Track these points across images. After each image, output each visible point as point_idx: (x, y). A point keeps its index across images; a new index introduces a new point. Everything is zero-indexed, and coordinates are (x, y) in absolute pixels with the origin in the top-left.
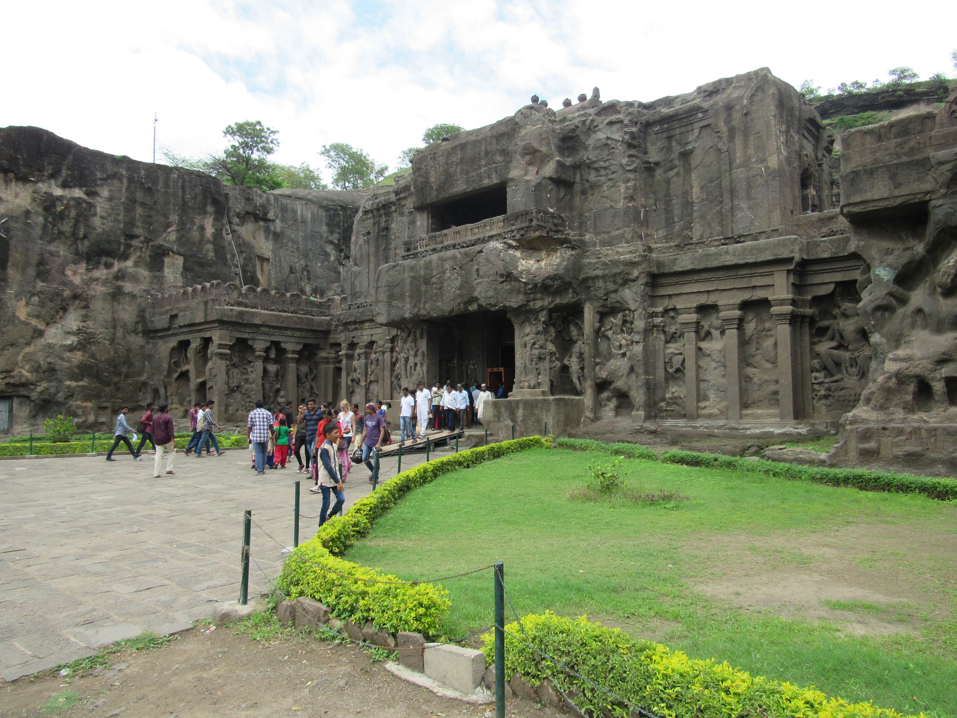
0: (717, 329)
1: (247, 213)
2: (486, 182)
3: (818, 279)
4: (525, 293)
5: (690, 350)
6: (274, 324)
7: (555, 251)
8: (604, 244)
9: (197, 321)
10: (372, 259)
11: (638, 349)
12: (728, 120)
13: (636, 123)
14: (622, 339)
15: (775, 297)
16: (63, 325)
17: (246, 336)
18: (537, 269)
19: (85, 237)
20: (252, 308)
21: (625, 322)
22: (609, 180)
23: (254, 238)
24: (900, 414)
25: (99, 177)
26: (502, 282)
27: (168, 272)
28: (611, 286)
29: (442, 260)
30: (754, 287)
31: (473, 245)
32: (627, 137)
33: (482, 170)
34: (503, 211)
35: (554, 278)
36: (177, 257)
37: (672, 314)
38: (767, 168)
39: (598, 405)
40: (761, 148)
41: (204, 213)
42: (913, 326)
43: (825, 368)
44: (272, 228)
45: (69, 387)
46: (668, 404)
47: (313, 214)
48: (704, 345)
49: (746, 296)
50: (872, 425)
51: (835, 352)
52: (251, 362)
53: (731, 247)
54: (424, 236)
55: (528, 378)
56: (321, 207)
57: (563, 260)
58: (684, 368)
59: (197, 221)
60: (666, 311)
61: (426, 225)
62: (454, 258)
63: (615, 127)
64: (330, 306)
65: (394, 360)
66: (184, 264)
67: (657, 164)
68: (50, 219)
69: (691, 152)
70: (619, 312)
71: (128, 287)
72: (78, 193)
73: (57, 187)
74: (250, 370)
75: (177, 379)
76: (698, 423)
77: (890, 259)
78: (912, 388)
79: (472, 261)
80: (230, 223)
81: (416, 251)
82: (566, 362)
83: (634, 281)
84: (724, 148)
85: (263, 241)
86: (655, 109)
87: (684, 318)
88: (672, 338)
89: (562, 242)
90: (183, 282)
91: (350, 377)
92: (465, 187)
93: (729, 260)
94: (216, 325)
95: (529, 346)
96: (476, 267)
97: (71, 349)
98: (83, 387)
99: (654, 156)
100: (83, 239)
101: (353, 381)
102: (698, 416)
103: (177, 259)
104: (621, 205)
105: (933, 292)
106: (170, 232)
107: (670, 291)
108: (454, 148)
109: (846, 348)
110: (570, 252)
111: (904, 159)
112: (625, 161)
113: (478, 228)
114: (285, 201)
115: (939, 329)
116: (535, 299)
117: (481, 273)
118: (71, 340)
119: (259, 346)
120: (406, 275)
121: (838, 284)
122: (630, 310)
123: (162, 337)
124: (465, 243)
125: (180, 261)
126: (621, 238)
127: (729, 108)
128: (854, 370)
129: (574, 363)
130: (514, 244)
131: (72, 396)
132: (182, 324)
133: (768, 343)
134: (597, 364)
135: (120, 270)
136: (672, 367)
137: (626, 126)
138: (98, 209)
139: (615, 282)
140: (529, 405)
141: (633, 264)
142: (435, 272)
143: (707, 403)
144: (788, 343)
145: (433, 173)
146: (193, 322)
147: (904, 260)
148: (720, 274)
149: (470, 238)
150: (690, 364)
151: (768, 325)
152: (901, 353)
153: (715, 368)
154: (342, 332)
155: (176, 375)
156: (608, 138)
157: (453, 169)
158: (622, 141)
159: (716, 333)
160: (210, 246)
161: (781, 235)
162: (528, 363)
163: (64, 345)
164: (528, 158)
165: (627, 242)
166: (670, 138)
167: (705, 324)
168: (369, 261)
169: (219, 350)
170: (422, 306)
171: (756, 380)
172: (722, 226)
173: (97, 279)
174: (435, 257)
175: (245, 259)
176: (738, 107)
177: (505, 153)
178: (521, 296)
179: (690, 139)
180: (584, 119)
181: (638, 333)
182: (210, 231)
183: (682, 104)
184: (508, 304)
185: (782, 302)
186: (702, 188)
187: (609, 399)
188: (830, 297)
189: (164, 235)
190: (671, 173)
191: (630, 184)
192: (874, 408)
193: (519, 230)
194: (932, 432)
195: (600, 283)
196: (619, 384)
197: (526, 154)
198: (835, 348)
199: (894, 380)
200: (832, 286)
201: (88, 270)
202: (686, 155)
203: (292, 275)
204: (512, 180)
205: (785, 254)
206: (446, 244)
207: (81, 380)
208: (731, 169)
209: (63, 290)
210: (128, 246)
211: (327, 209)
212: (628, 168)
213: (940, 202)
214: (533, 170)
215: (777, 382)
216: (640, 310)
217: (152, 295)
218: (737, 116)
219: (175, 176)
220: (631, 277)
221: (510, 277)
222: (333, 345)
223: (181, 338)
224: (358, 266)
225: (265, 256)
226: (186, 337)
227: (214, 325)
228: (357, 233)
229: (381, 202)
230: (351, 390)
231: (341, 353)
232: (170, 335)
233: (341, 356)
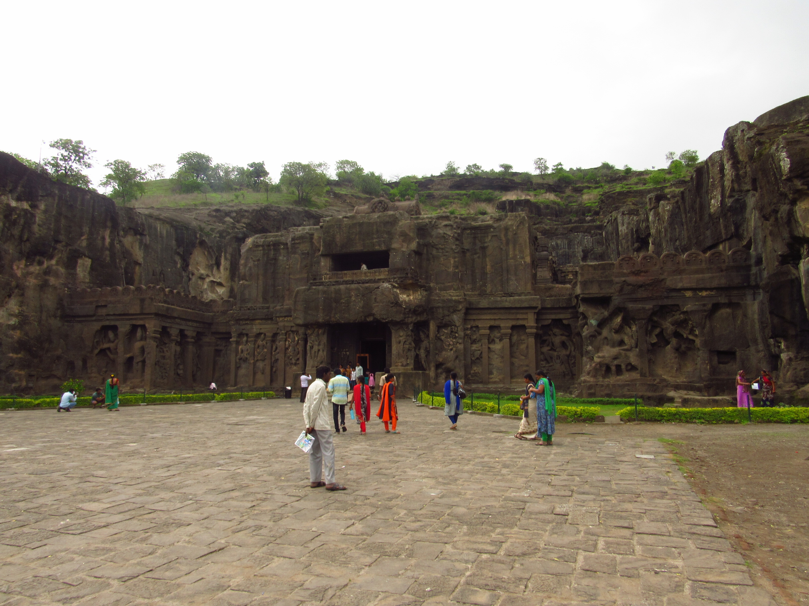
0: (497, 338)
1: (130, 228)
2: (377, 248)
3: (544, 317)
4: (404, 314)
5: (485, 349)
6: (184, 317)
7: (417, 291)
8: (441, 289)
9: (131, 311)
10: (261, 278)
11: (461, 347)
12: (506, 235)
13: (459, 228)
14: (450, 341)
15: (529, 325)
16: (7, 309)
17: (167, 325)
18: (409, 301)
19: (28, 240)
20: (172, 305)
21: (452, 332)
22: (445, 255)
23: (132, 248)
24: (601, 379)
25: (40, 194)
26: (392, 307)
27: (79, 271)
28: (446, 313)
29: (349, 290)
30: (518, 319)
31: (367, 283)
32: (456, 235)
33: (375, 240)
34: (387, 266)
35: (419, 306)
36: (87, 259)
37: (474, 329)
38: (525, 262)
39: (437, 376)
40: (522, 252)
41: (105, 227)
42: (603, 344)
43: (546, 359)
44: (144, 241)
45: (11, 358)
46: (472, 376)
47: (167, 232)
48: (492, 346)
49: (514, 323)
50: (592, 383)
51: (551, 352)
52: (166, 344)
53: (508, 299)
54: (328, 272)
55: (400, 361)
56: (172, 226)
57: (423, 297)
58: (482, 358)
59: (101, 232)
60: (472, 327)
61: (328, 266)
62: (357, 289)
63: (448, 228)
65: (287, 346)
66: (92, 265)
67: (468, 250)
68: (7, 225)
69: (487, 247)
70: (448, 326)
71: (52, 281)
72: (26, 205)
73: (13, 199)
74: (165, 349)
75: (97, 355)
76: (490, 386)
78: (604, 369)
79: (371, 292)
80: (118, 235)
81: (321, 281)
82: (418, 353)
83: (459, 311)
84: (504, 248)
85: (138, 250)
86: (467, 221)
87: (482, 332)
88: (474, 342)
89: (421, 287)
90: (90, 279)
91: (238, 357)
92: (362, 248)
93: (507, 305)
94: (153, 316)
95: (402, 343)
96: (374, 297)
97: (14, 328)
98: (20, 358)
99: (467, 246)
100: (25, 241)
101: (241, 359)
102: (489, 383)
103: (86, 261)
104: (451, 270)
105: (610, 331)
106: (82, 240)
107: (474, 317)
108: (355, 225)
109: (555, 350)
110: (425, 293)
111: (604, 279)
112: (454, 247)
113: (370, 273)
114: (151, 220)
115: (613, 346)
116: (409, 317)
117: (378, 300)
118: (13, 321)
119: (174, 332)
120: (320, 296)
121: (553, 320)
122: (455, 326)
123: (80, 322)
124: (361, 280)
125: (88, 262)
126: (450, 288)
127: (507, 229)
128: (558, 361)
129: (422, 353)
130: (397, 285)
131: (12, 366)
132: (111, 313)
133: (523, 347)
134: (436, 354)
135: (48, 267)
136: (474, 356)
137: (455, 229)
138: (37, 219)
139: (449, 311)
140: (407, 376)
141: (459, 302)
142: (343, 297)
143: (493, 376)
144: (534, 347)
145: (338, 236)
146: (125, 312)
147: (601, 318)
148: (502, 311)
149: (364, 278)
150: (485, 355)
151: (523, 337)
152: (600, 354)
153: (497, 358)
154: (234, 325)
155: (96, 351)
156: (444, 233)
157: (353, 236)
158: (453, 237)
159: (497, 340)
160: (107, 253)
161: (532, 295)
162: (401, 352)
163: (9, 325)
164: (402, 238)
165: (455, 290)
166: (475, 238)
167: (492, 336)
168: (258, 279)
169: (154, 335)
170: (332, 315)
171: (516, 364)
172: (502, 287)
173: (32, 273)
174: (342, 287)
175: (126, 263)
176: (511, 230)
177: (389, 233)
178: (402, 315)
179: (486, 240)
180: (430, 220)
181: (461, 338)
182: (108, 240)
183: (482, 222)
184: (394, 319)
185: (531, 327)
186: (492, 266)
187: (441, 373)
188: (548, 326)
189: (79, 242)
190: (476, 256)
191: (456, 260)
192: (592, 376)
193: (399, 278)
195: (440, 311)
196: (449, 365)
197: (402, 236)
198: (550, 350)
199: (598, 365)
200: (550, 321)
201: (26, 266)
202: (484, 249)
204: (394, 249)
205: (534, 305)
206: (345, 279)
207: (20, 353)
208: (507, 259)
209: (12, 281)
210: (55, 249)
211: (176, 228)
212: (456, 251)
213: (616, 298)
214: (405, 245)
215: (527, 366)
216: (461, 326)
217: (69, 288)
218: (510, 234)
219: (89, 197)
220: (458, 309)
221: (397, 303)
222: (214, 333)
223: (107, 323)
224: (247, 281)
225: (139, 262)
226: (112, 323)
227: (150, 316)
228: (247, 258)
229: (272, 241)
230: (238, 366)
231: (231, 340)
232: (93, 321)
233: (230, 342)
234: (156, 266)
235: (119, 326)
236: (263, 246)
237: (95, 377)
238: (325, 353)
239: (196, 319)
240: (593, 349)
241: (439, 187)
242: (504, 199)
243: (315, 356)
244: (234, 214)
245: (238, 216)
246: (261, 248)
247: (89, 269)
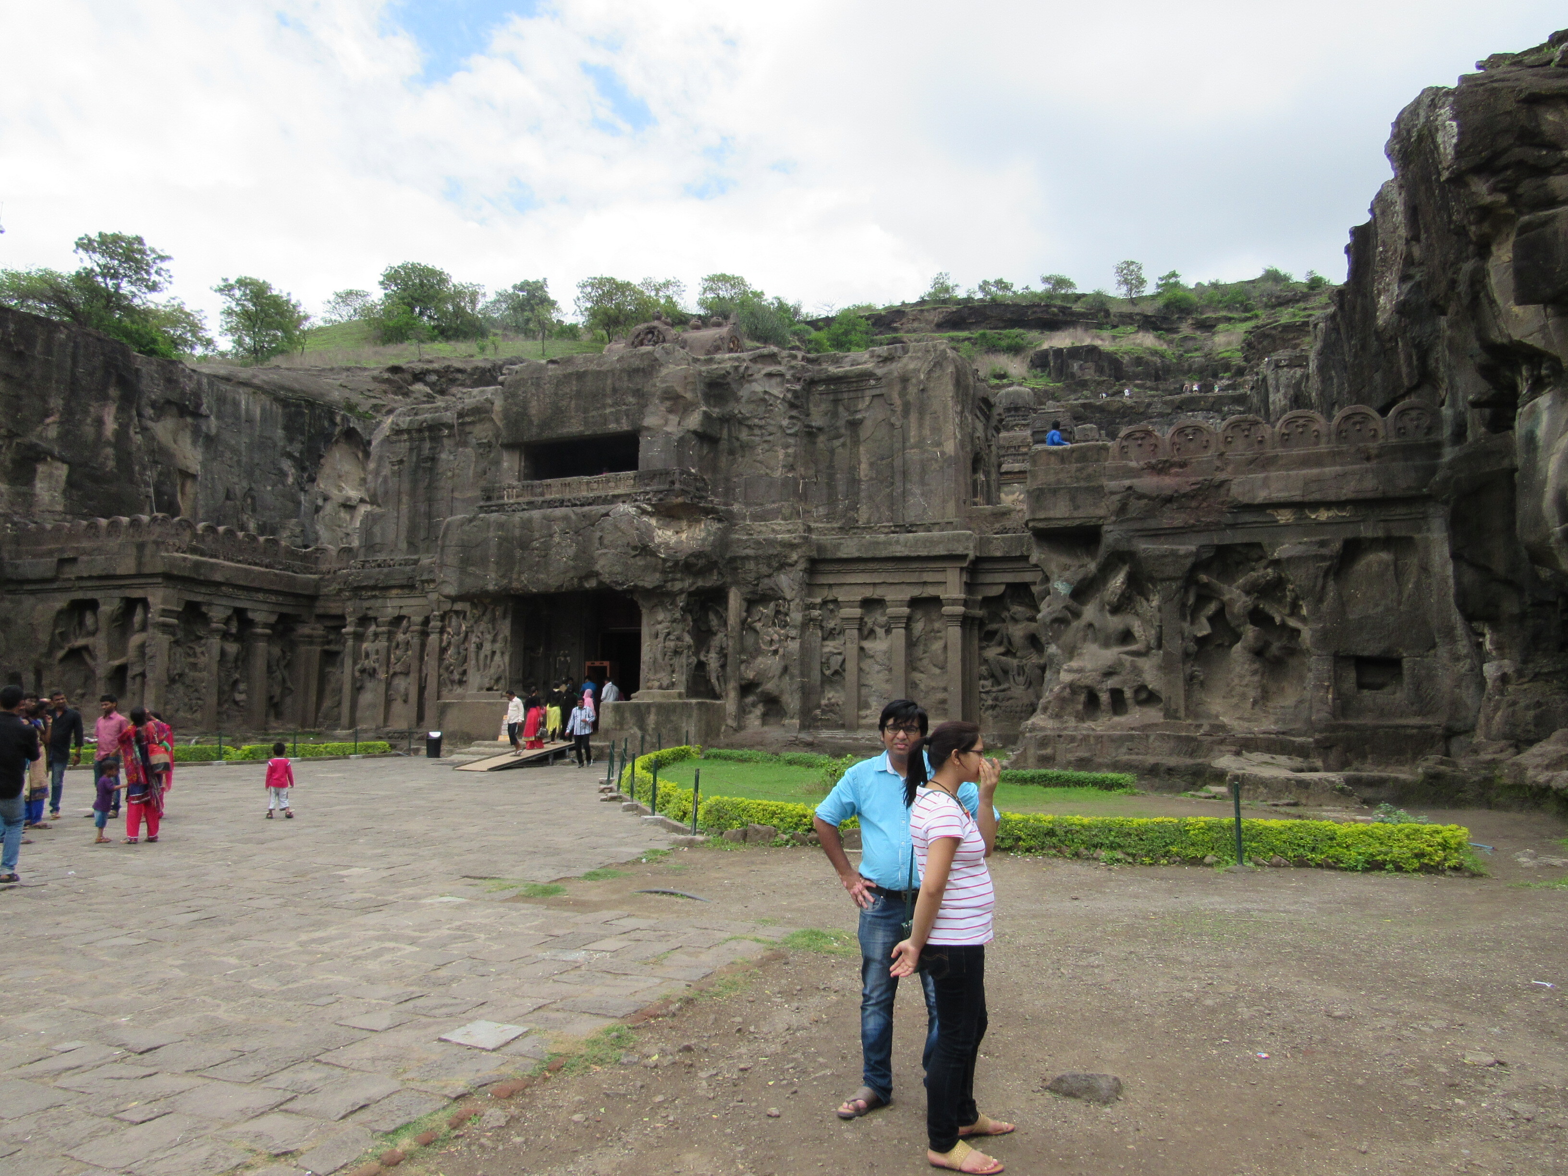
0: (882, 627)
1: (169, 402)
2: (613, 427)
3: (989, 578)
4: (664, 572)
5: (851, 650)
6: (241, 583)
7: (698, 521)
8: (755, 518)
9: (119, 571)
10: (405, 499)
11: (794, 646)
12: (903, 393)
13: (799, 379)
14: (774, 632)
15: (947, 596)
17: (199, 599)
18: (676, 542)
20: (212, 556)
21: (778, 612)
22: (766, 441)
23: (175, 442)
24: (1072, 722)
26: (635, 556)
27: (41, 488)
28: (764, 570)
29: (549, 520)
30: (925, 583)
31: (590, 504)
32: (789, 395)
33: (608, 411)
34: (632, 464)
35: (698, 555)
36: (59, 464)
37: (831, 606)
38: (943, 453)
39: (743, 711)
40: (936, 430)
41: (104, 398)
42: (1085, 639)
43: (992, 676)
44: (204, 428)
46: (824, 712)
47: (263, 410)
48: (867, 644)
49: (916, 592)
50: (1048, 733)
51: (1003, 658)
52: (201, 638)
53: (903, 537)
54: (515, 483)
55: (658, 676)
56: (277, 399)
57: (709, 534)
58: (844, 670)
59: (92, 409)
60: (825, 603)
61: (517, 468)
62: (566, 518)
63: (775, 381)
64: (317, 558)
65: (444, 644)
66: (69, 476)
67: (820, 429)
69: (861, 422)
70: (771, 601)
74: (198, 650)
75: (62, 660)
76: (860, 734)
77: (1067, 574)
78: (1082, 698)
79: (593, 525)
80: (140, 415)
81: (501, 502)
82: (703, 658)
83: (792, 565)
84: (898, 424)
85: (189, 446)
86: (820, 364)
87: (846, 612)
88: (830, 635)
89: (707, 512)
90: (65, 506)
91: (358, 667)
92: (582, 428)
93: (900, 551)
94: (160, 580)
95: (661, 637)
96: (598, 534)
99: (817, 420)
101: (363, 671)
102: (859, 727)
103: (57, 468)
104: (778, 474)
105: (1102, 609)
106: (48, 425)
107: (831, 580)
108: (568, 377)
109: (1014, 655)
110: (716, 525)
111: (1083, 484)
112: (785, 422)
113: (598, 482)
114: (224, 387)
115: (1106, 645)
116: (673, 580)
117: (606, 542)
119: (218, 613)
120: (491, 534)
121: (1009, 585)
122: (785, 599)
123: (32, 592)
124: (578, 499)
125: (62, 471)
126: (775, 514)
127: (904, 380)
128: (1021, 679)
129: (713, 661)
130: (649, 509)
132: (85, 575)
133: (937, 646)
134: (742, 662)
136: (829, 668)
137: (788, 381)
139: (769, 566)
140: (664, 710)
141: (792, 546)
142: (537, 535)
143: (868, 712)
144: (959, 646)
145: (534, 403)
146: (112, 572)
147: (1080, 576)
148: (889, 566)
149: (585, 494)
150: (851, 666)
151: (937, 625)
152: (1075, 664)
153: (878, 672)
154: (349, 599)
155: (61, 654)
156: (766, 392)
157: (564, 403)
158: (784, 399)
159: (880, 632)
160: (110, 451)
161: (955, 528)
162: (659, 656)
164: (668, 404)
165: (785, 519)
166: (836, 401)
167: (869, 621)
168: (399, 501)
169: (162, 619)
170: (515, 576)
171: (922, 686)
172: (892, 511)
174: (536, 514)
175: (160, 474)
176: (914, 381)
177: (638, 393)
178: (658, 575)
179: (860, 406)
180: (736, 364)
181: (795, 627)
182: (111, 426)
183: (852, 365)
184: (640, 584)
185: (954, 602)
186: (871, 465)
187: (754, 705)
188: (999, 599)
189: (39, 429)
190: (837, 443)
191: (790, 451)
192: (1051, 717)
193: (656, 492)
194: (1099, 738)
195: (751, 565)
196: (770, 686)
197: (667, 399)
198: (1003, 654)
199: (1068, 690)
200: (1003, 587)
202: (854, 425)
203: (228, 503)
204: (648, 429)
205: (960, 551)
206: (548, 497)
208: (904, 448)
211: (284, 403)
212: (789, 431)
213: (1111, 528)
214: (674, 419)
215: (945, 689)
216: (797, 600)
217: (14, 524)
218: (912, 390)
219: (63, 336)
220: (789, 561)
221: (644, 550)
222: (321, 617)
223: (79, 595)
224: (379, 506)
225: (191, 471)
226: (89, 595)
227: (155, 580)
228: (381, 458)
229: (425, 421)
230: (358, 685)
231: (344, 630)
232: (55, 590)
233: (343, 635)
234: (236, 480)
235: (101, 601)
236: (408, 431)
238: (507, 658)
239: (275, 587)
240: (1059, 651)
241: (916, 325)
242: (1045, 346)
243: (485, 665)
244: (434, 378)
245: (443, 380)
246: (406, 437)
247: (62, 484)
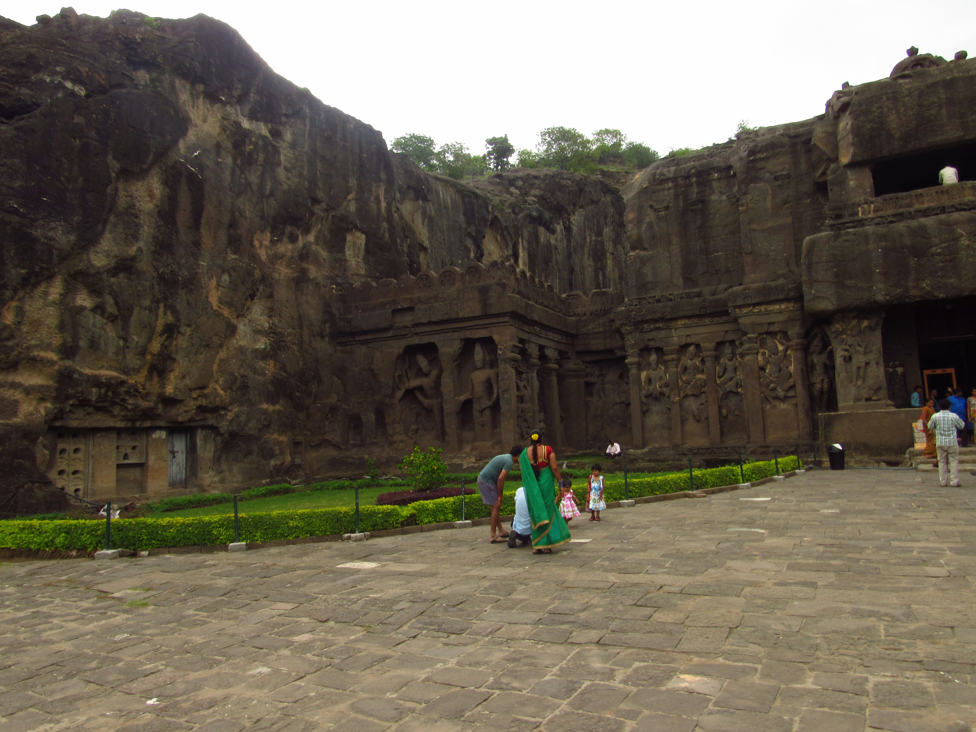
1: (409, 188)
6: (545, 322)
9: (465, 313)
16: (250, 321)
17: (526, 336)
19: (272, 194)
20: (528, 299)
23: (413, 222)
25: (284, 111)
27: (350, 255)
36: (359, 234)
41: (379, 180)
44: (428, 210)
45: (265, 412)
54: (869, 199)
56: (458, 192)
59: (373, 189)
61: (868, 184)
62: (968, 222)
64: (569, 303)
66: (366, 245)
68: (239, 162)
71: (313, 272)
72: (263, 129)
73: (244, 116)
80: (395, 198)
81: (856, 218)
85: (421, 226)
90: (366, 270)
97: (264, 355)
98: (279, 412)
100: (268, 197)
103: (358, 238)
106: (350, 201)
118: (262, 344)
119: (533, 350)
120: (871, 246)
123: (364, 342)
125: (361, 239)
131: (268, 426)
132: (424, 321)
135: (304, 246)
138: (282, 157)
142: (936, 240)
145: (893, 117)
146: (454, 316)
154: (630, 333)
157: (933, 112)
160: (385, 225)
163: (257, 350)
168: (670, 242)
169: (510, 354)
173: (282, 257)
175: (409, 246)
182: (383, 204)
189: (345, 204)
201: (273, 242)
207: (277, 402)
209: (254, 268)
210: (312, 214)
211: (462, 195)
217: (338, 285)
222: (580, 354)
223: (416, 340)
224: (645, 249)
225: (425, 245)
226: (426, 340)
229: (694, 167)
231: (627, 361)
232: (388, 338)
233: (626, 365)
235: (439, 345)
237: (402, 441)
238: (882, 369)
246: (670, 184)
247: (362, 252)
